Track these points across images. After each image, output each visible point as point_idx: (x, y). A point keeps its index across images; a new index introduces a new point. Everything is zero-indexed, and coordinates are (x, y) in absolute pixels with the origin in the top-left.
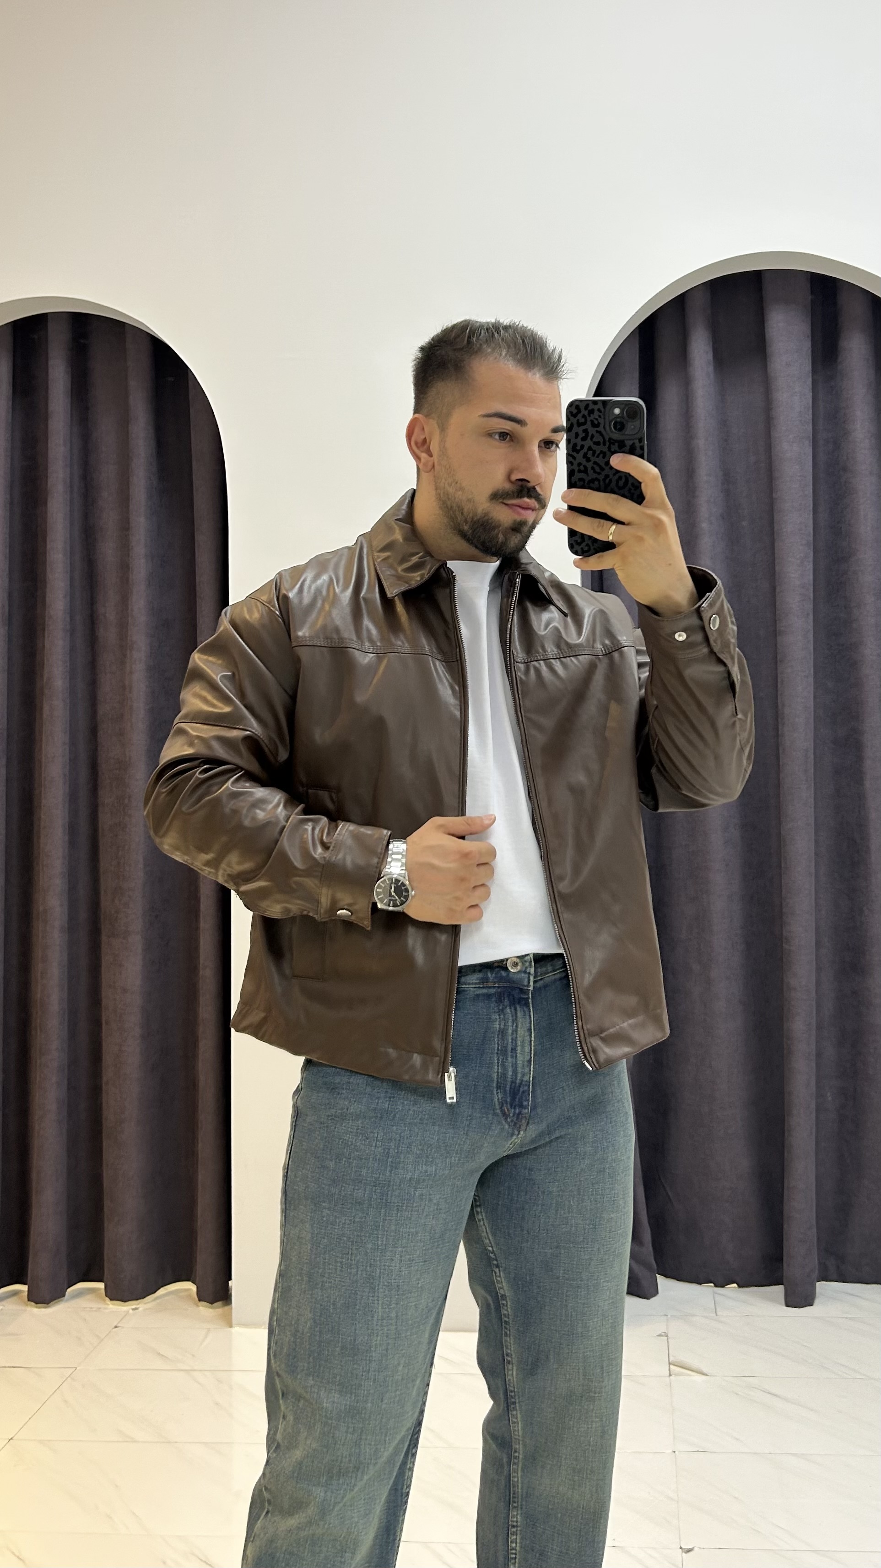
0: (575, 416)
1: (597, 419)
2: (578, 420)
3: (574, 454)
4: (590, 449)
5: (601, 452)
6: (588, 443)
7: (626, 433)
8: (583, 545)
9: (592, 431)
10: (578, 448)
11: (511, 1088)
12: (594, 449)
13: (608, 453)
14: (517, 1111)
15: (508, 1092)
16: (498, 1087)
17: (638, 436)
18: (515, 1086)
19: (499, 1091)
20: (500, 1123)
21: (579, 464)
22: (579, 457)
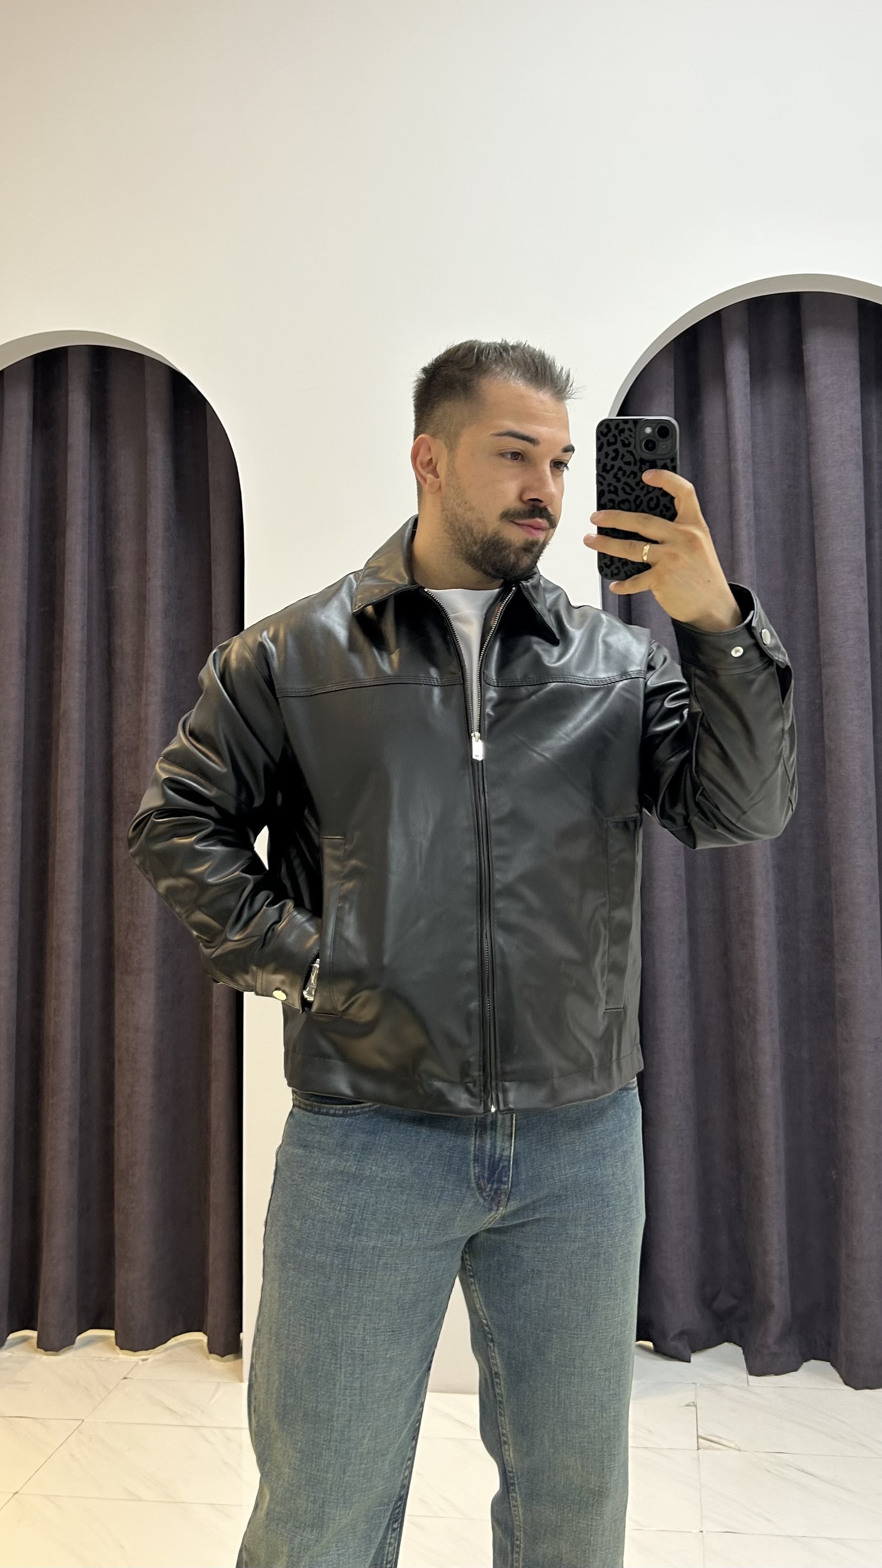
0: (605, 435)
1: (627, 439)
2: (608, 440)
3: (604, 474)
4: (620, 469)
5: (632, 472)
6: (618, 463)
7: (658, 453)
8: (613, 568)
9: (622, 450)
10: (608, 468)
11: (489, 1163)
12: (624, 469)
13: (639, 473)
14: (495, 1186)
15: (487, 1167)
16: (476, 1160)
17: (670, 455)
18: (494, 1161)
19: (476, 1164)
20: (473, 1195)
21: (609, 485)
22: (609, 477)
